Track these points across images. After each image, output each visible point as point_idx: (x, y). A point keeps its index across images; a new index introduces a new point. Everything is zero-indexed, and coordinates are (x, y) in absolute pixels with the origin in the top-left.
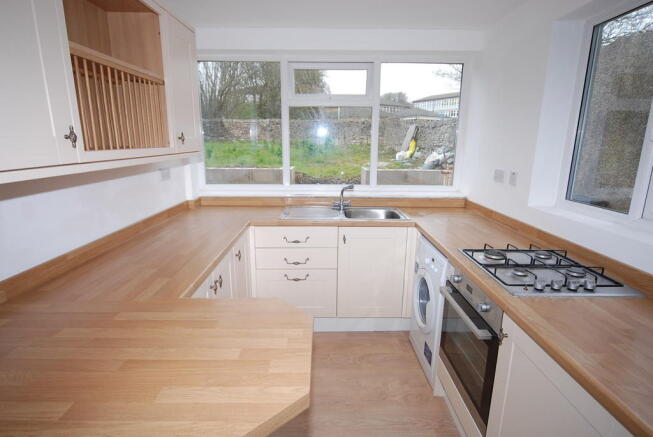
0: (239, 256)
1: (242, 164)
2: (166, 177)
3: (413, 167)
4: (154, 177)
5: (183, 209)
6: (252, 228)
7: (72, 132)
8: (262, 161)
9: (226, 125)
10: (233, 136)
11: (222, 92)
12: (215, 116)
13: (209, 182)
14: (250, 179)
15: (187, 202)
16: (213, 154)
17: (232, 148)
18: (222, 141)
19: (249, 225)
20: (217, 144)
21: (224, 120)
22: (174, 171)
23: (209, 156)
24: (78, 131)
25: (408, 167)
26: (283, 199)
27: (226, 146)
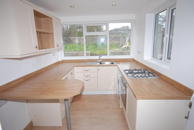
0: (72, 73)
1: (75, 51)
2: (54, 55)
3: (127, 50)
4: (51, 55)
5: (58, 63)
6: (75, 67)
7: (37, 46)
8: (81, 50)
9: (71, 39)
10: (73, 42)
11: (70, 29)
12: (68, 36)
13: (65, 56)
14: (77, 55)
15: (59, 61)
16: (67, 48)
17: (72, 46)
18: (70, 44)
19: (75, 66)
20: (68, 45)
21: (71, 37)
22: (56, 53)
23: (66, 49)
24: (38, 46)
25: (126, 50)
26: (84, 60)
27: (71, 46)
